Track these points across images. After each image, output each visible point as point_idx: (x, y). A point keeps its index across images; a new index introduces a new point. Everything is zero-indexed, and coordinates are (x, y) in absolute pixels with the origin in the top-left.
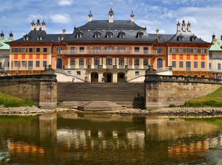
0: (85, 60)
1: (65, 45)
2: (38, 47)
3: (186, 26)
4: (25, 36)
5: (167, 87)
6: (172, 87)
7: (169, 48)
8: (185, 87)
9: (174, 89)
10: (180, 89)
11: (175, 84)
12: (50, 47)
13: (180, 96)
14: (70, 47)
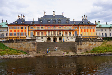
0: (44, 32)
1: (34, 26)
2: (22, 27)
3: (85, 17)
4: (16, 22)
5: (85, 44)
6: (87, 43)
7: (79, 27)
8: (92, 43)
9: (88, 45)
10: (90, 44)
11: (88, 42)
12: (28, 27)
13: (90, 47)
14: (37, 26)
